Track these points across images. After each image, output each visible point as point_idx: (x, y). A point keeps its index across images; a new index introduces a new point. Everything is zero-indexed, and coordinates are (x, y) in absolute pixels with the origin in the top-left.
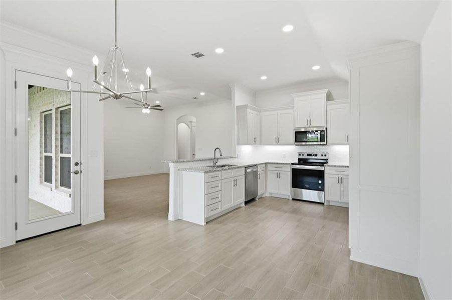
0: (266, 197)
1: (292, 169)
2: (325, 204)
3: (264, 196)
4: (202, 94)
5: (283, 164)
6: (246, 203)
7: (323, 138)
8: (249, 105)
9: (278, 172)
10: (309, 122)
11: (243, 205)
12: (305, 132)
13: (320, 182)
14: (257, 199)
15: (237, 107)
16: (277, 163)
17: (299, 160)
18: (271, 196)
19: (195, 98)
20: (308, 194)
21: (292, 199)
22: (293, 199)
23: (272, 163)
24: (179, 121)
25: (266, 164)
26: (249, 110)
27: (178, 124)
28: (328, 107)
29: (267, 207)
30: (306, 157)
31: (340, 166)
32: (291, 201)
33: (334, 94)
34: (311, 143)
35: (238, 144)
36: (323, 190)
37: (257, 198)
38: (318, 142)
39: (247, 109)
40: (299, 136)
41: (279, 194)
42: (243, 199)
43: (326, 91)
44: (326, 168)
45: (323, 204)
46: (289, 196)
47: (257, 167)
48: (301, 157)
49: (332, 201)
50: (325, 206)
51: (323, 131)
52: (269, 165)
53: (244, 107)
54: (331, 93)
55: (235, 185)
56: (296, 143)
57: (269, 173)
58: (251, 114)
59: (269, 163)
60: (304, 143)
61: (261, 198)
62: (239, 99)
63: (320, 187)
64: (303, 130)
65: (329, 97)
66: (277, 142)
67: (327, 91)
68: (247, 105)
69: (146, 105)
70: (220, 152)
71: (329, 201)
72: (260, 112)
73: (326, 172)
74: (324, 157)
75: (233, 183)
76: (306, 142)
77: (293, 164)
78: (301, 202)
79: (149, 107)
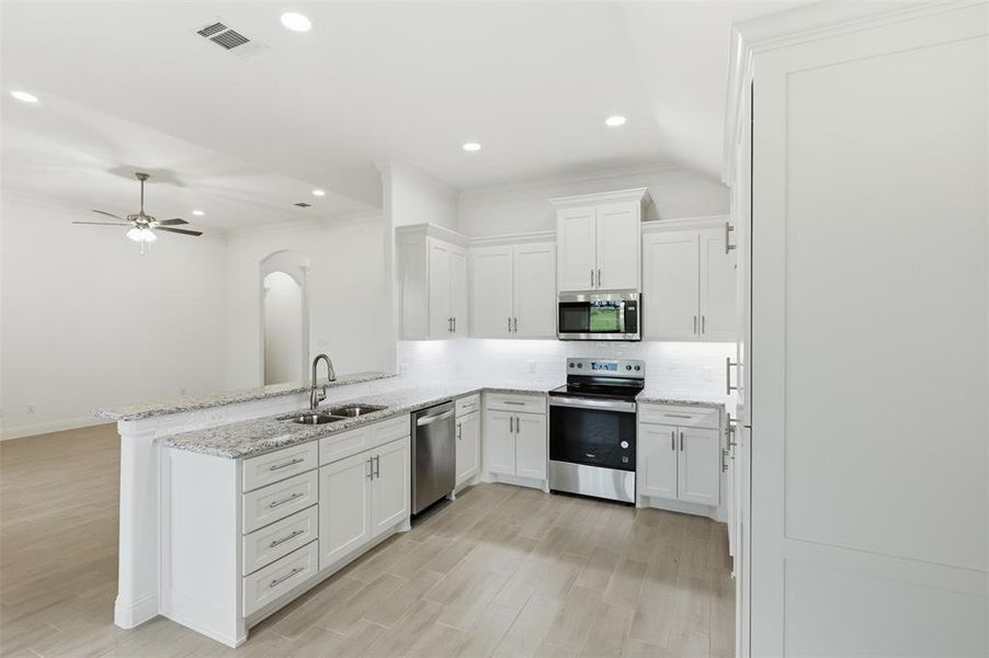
0: (481, 484)
1: (551, 407)
2: (638, 505)
3: (475, 483)
4: (319, 193)
5: (527, 393)
6: (415, 519)
7: (632, 321)
8: (430, 224)
9: (512, 414)
10: (596, 276)
11: (407, 527)
12: (586, 306)
13: (625, 445)
14: (453, 498)
15: (397, 229)
16: (511, 391)
17: (571, 378)
18: (495, 481)
19: (303, 205)
20: (593, 479)
21: (551, 491)
22: (554, 492)
23: (499, 391)
24: (268, 264)
25: (482, 392)
26: (432, 242)
27: (265, 273)
28: (644, 236)
29: (478, 526)
30: (586, 371)
31: (676, 403)
32: (549, 496)
33: (660, 202)
34: (600, 336)
35: (402, 337)
36: (632, 467)
37: (454, 492)
38: (618, 331)
39: (428, 238)
40: (568, 314)
41: (517, 477)
42: (404, 510)
43: (640, 192)
44: (641, 405)
45: (631, 505)
46: (543, 482)
47: (454, 406)
48: (576, 371)
49: (655, 498)
50: (639, 513)
51: (633, 304)
52: (489, 396)
53: (420, 231)
54: (652, 201)
55: (373, 474)
56: (563, 335)
57: (489, 416)
58: (439, 253)
59: (491, 390)
60: (583, 336)
61: (467, 489)
62: (406, 205)
63: (626, 460)
64: (581, 299)
65: (648, 211)
66: (513, 328)
67: (643, 193)
68: (427, 225)
69: (141, 218)
70: (330, 366)
71: (647, 498)
72: (467, 247)
73: (640, 418)
74: (633, 373)
75: (364, 470)
76: (588, 331)
77: (552, 393)
78: (575, 500)
79: (152, 225)
